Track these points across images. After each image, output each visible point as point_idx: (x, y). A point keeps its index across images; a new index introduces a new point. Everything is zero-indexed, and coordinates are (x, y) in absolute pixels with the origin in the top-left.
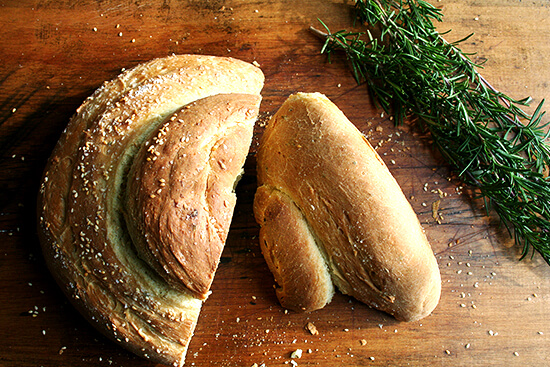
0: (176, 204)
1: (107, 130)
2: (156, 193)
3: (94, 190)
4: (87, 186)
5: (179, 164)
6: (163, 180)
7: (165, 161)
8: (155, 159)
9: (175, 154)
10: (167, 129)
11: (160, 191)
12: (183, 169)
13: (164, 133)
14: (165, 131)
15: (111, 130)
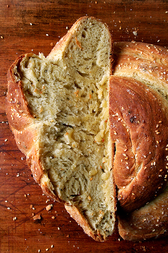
0: (145, 122)
2: (159, 124)
5: (151, 146)
6: (157, 133)
9: (156, 152)
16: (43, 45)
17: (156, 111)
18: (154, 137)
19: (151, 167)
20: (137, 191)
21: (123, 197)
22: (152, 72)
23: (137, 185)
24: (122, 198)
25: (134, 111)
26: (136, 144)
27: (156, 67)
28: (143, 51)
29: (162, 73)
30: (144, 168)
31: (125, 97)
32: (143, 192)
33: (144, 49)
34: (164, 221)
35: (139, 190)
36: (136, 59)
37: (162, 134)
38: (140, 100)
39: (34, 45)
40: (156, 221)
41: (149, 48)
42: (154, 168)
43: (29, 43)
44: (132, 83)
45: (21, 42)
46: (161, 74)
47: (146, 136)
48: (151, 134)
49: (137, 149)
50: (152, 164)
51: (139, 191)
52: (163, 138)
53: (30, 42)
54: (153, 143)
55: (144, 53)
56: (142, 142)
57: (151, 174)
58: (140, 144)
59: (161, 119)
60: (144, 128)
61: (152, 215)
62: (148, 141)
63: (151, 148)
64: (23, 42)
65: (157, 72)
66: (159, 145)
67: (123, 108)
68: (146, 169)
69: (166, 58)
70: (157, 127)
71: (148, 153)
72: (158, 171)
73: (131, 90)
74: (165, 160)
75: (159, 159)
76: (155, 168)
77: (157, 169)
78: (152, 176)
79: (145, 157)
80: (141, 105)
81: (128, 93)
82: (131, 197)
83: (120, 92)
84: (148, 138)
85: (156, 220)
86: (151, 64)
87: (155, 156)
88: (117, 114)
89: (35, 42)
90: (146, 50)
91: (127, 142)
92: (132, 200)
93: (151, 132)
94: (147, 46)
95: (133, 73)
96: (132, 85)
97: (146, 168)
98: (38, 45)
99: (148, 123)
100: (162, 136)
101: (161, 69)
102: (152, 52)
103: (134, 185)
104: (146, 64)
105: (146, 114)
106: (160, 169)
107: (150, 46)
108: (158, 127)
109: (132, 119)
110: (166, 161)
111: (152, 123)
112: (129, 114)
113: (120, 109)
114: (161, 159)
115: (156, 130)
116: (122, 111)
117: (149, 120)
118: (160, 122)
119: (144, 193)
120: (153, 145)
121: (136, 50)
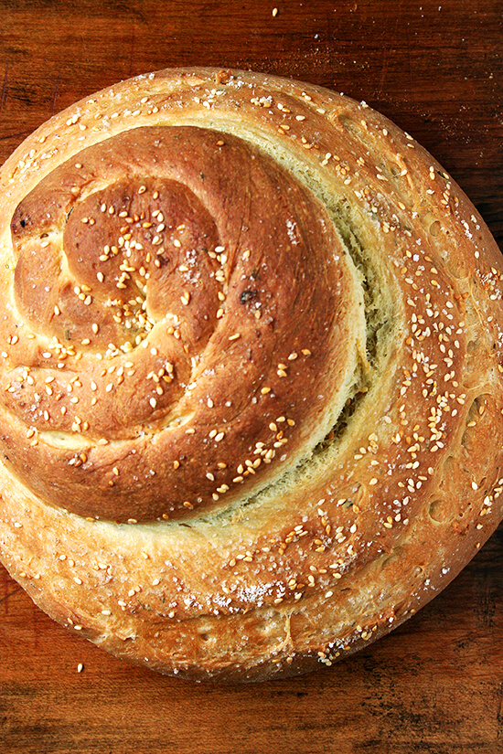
0: (272, 324)
1: (346, 534)
2: (300, 356)
3: (404, 428)
4: (414, 442)
5: (243, 391)
6: (280, 373)
7: (265, 407)
8: (281, 419)
9: (244, 414)
10: (240, 469)
11: (292, 357)
12: (240, 380)
13: (248, 462)
14: (245, 468)
15: (339, 530)
16: (83, 34)
17: (316, 320)
18: (267, 375)
19: (205, 440)
20: (130, 472)
21: (88, 462)
22: (387, 231)
23: (141, 457)
24: (81, 464)
25: (266, 282)
26: (213, 361)
27: (409, 230)
28: (410, 172)
29: (409, 255)
30: (187, 429)
31: (273, 233)
32: (141, 483)
33: (418, 169)
34: (144, 606)
35: (136, 469)
36: (378, 176)
37: (290, 384)
38: (301, 266)
39: (57, 35)
40: (128, 590)
41: (432, 176)
42: (210, 447)
43: (39, 28)
44: (313, 216)
45: (16, 24)
46: (405, 254)
47: (250, 359)
48: (265, 362)
49: (206, 371)
50: (212, 434)
51: (134, 474)
52: (283, 394)
53: (42, 25)
54: (253, 387)
55: (409, 179)
56: (229, 365)
57: (192, 456)
58: (222, 366)
59: (313, 348)
60: (259, 336)
61: (127, 566)
62: (245, 372)
63: (238, 395)
64: (21, 24)
65: (399, 243)
66: (262, 402)
67: (246, 254)
68: (189, 434)
69: (452, 229)
70: (290, 358)
71: (225, 401)
72: (213, 461)
73: (297, 230)
74: (250, 448)
75: (239, 435)
76: (212, 449)
77: (215, 453)
78: (192, 460)
79: (210, 404)
80: (294, 280)
81: (285, 229)
82: (105, 472)
83: (268, 213)
84: (250, 367)
85: (128, 586)
86: (400, 214)
87: (234, 422)
88: (223, 259)
89: (59, 23)
90: (420, 175)
91: (199, 339)
92: (102, 482)
93: (270, 359)
94: (432, 169)
95: (342, 198)
96: (310, 218)
97: (191, 431)
98: (71, 33)
99: (276, 334)
100: (287, 387)
101: (415, 243)
102: (430, 192)
103: (134, 451)
104: (390, 205)
105: (289, 311)
106: (223, 461)
107: (439, 173)
108: (292, 361)
109: (247, 295)
110: (249, 452)
111: (287, 339)
112: (251, 278)
113: (238, 251)
114: (242, 436)
115: (284, 363)
116: (239, 257)
117: (286, 328)
118: (306, 352)
119: (142, 488)
120: (249, 392)
121: (397, 157)
